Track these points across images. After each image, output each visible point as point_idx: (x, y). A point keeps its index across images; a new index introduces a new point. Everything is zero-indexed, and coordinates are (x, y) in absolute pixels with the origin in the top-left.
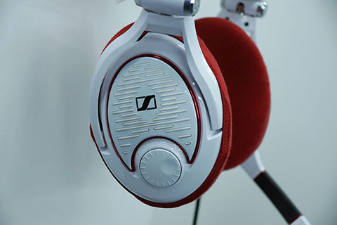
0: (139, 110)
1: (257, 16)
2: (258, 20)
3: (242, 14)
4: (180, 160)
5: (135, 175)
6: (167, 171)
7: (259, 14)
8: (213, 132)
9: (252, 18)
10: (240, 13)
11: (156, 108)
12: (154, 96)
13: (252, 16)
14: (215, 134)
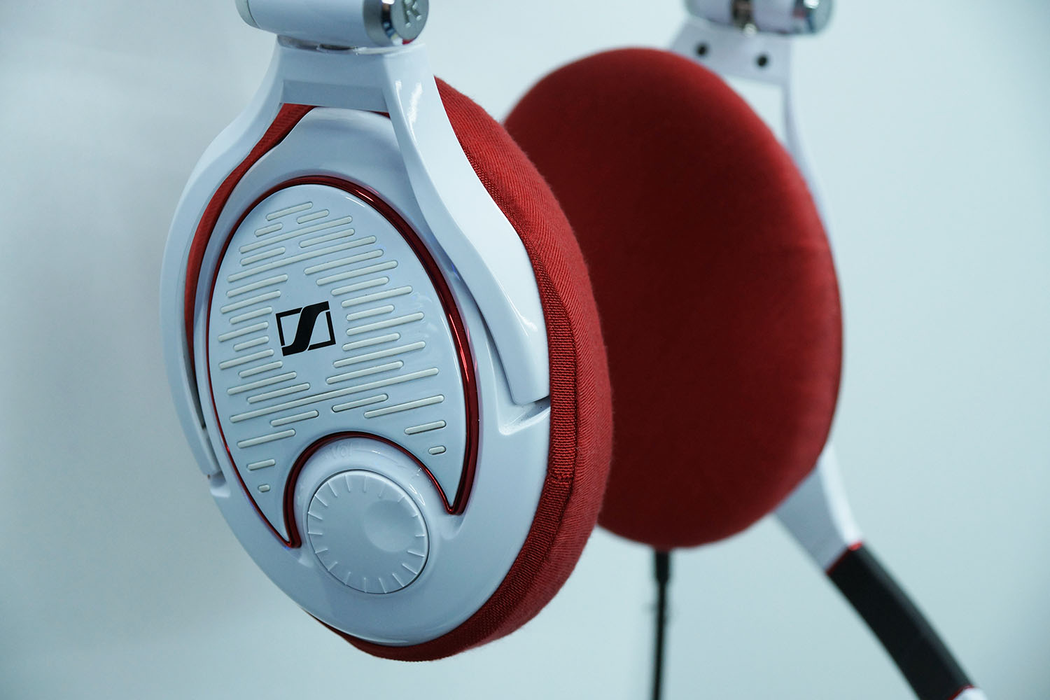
0: (287, 351)
1: (796, 31)
2: (802, 46)
3: (750, 30)
4: (423, 504)
5: (304, 559)
6: (385, 539)
7: (801, 23)
8: (519, 411)
9: (779, 41)
10: (743, 27)
11: (332, 342)
12: (325, 306)
13: (783, 32)
14: (528, 416)
